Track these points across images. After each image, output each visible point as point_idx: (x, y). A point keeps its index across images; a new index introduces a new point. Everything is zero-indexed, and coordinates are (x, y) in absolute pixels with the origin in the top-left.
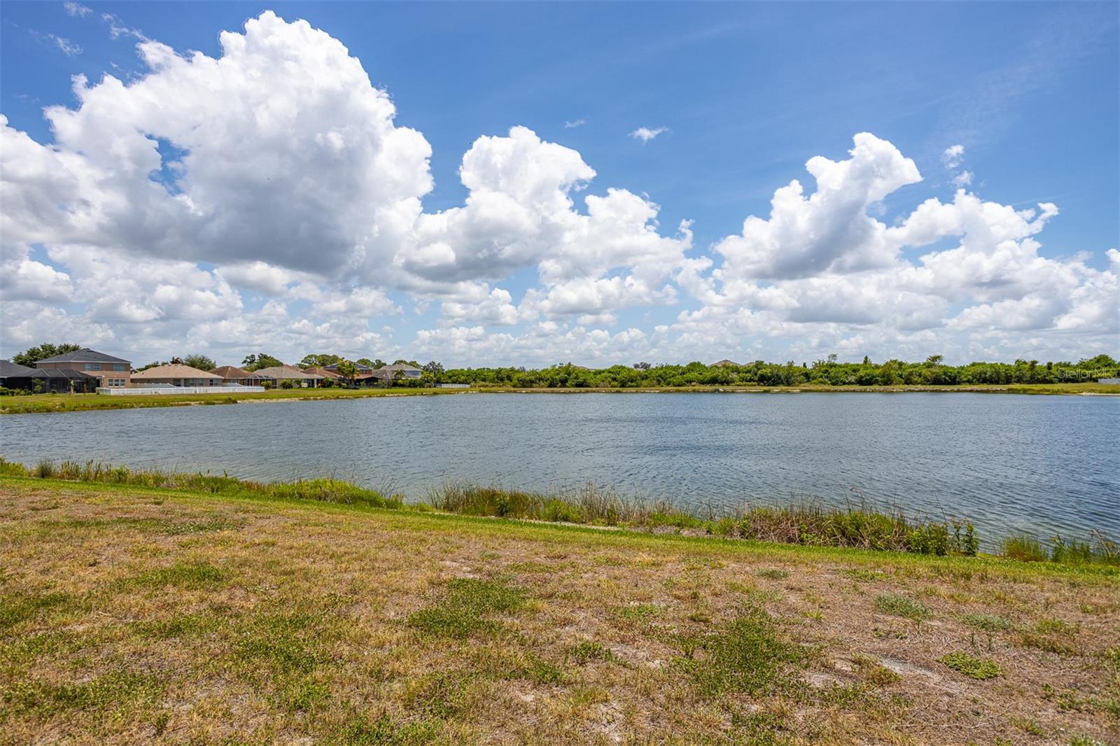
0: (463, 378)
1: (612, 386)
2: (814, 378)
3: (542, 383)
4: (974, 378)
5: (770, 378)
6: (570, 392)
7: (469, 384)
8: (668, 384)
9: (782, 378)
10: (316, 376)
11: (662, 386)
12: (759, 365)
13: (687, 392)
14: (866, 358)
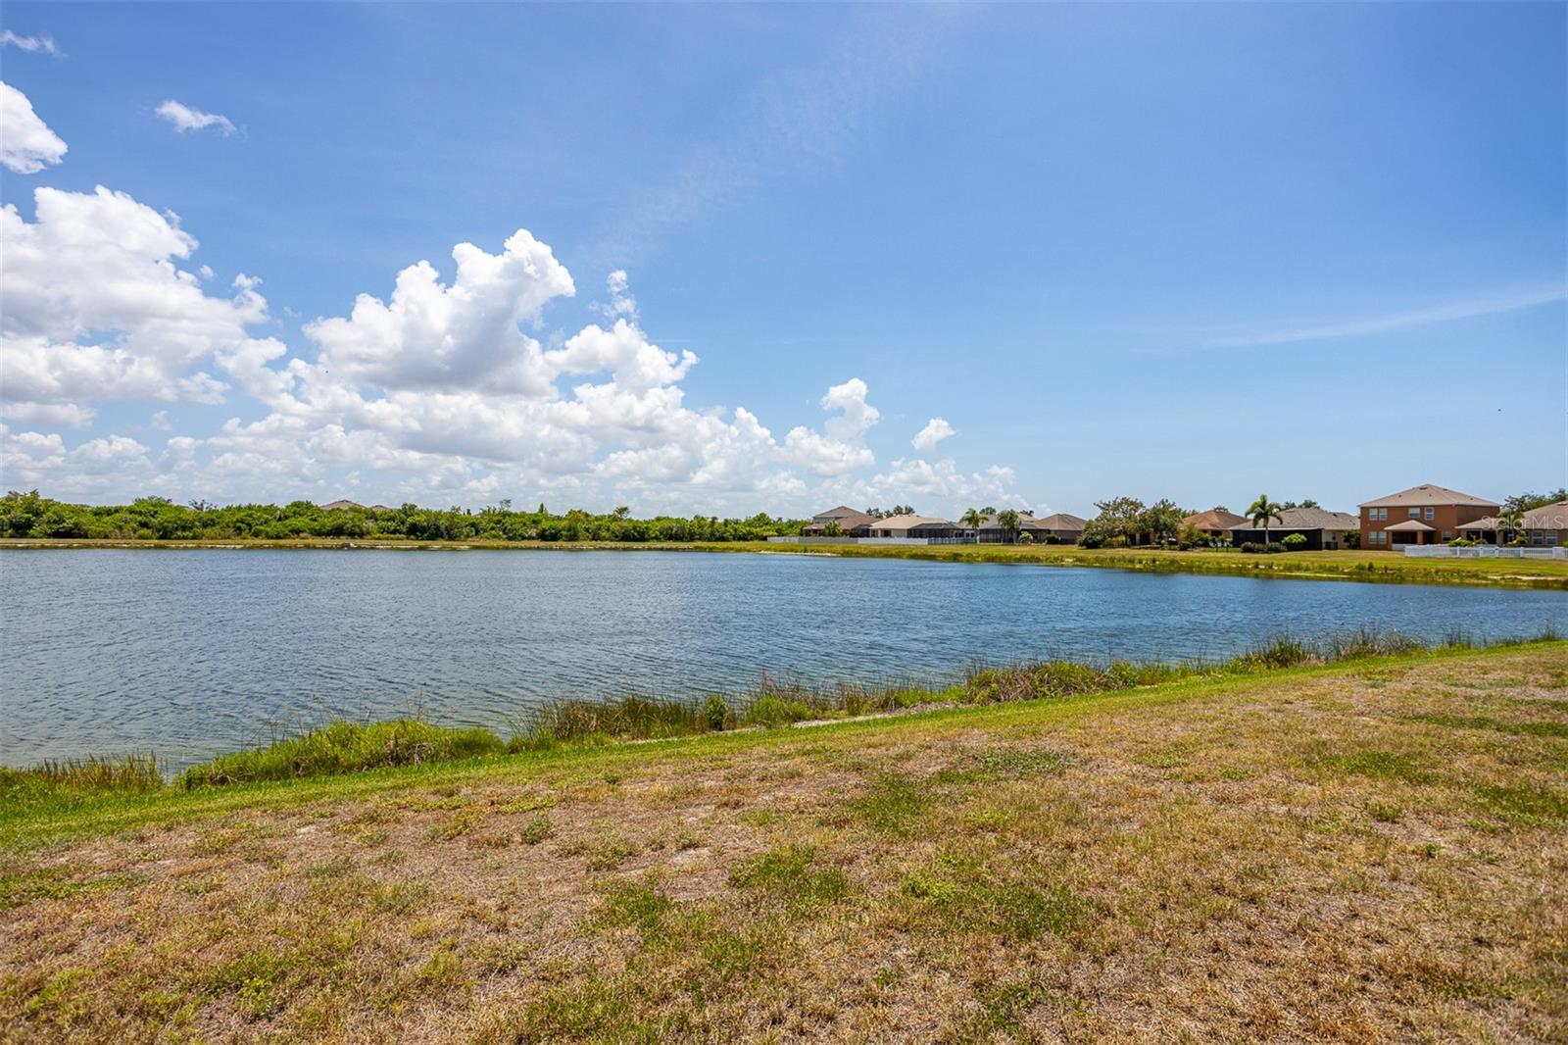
1: (143, 538)
2: (485, 531)
4: (661, 534)
5: (423, 530)
6: (43, 547)
8: (256, 535)
9: (443, 528)
11: (245, 538)
12: (409, 510)
13: (295, 548)
14: (542, 506)
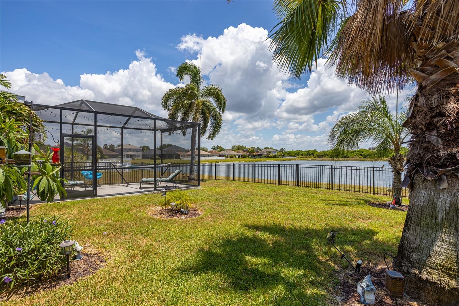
0: (293, 154)
1: (360, 158)
3: (327, 156)
7: (296, 156)
10: (241, 154)
